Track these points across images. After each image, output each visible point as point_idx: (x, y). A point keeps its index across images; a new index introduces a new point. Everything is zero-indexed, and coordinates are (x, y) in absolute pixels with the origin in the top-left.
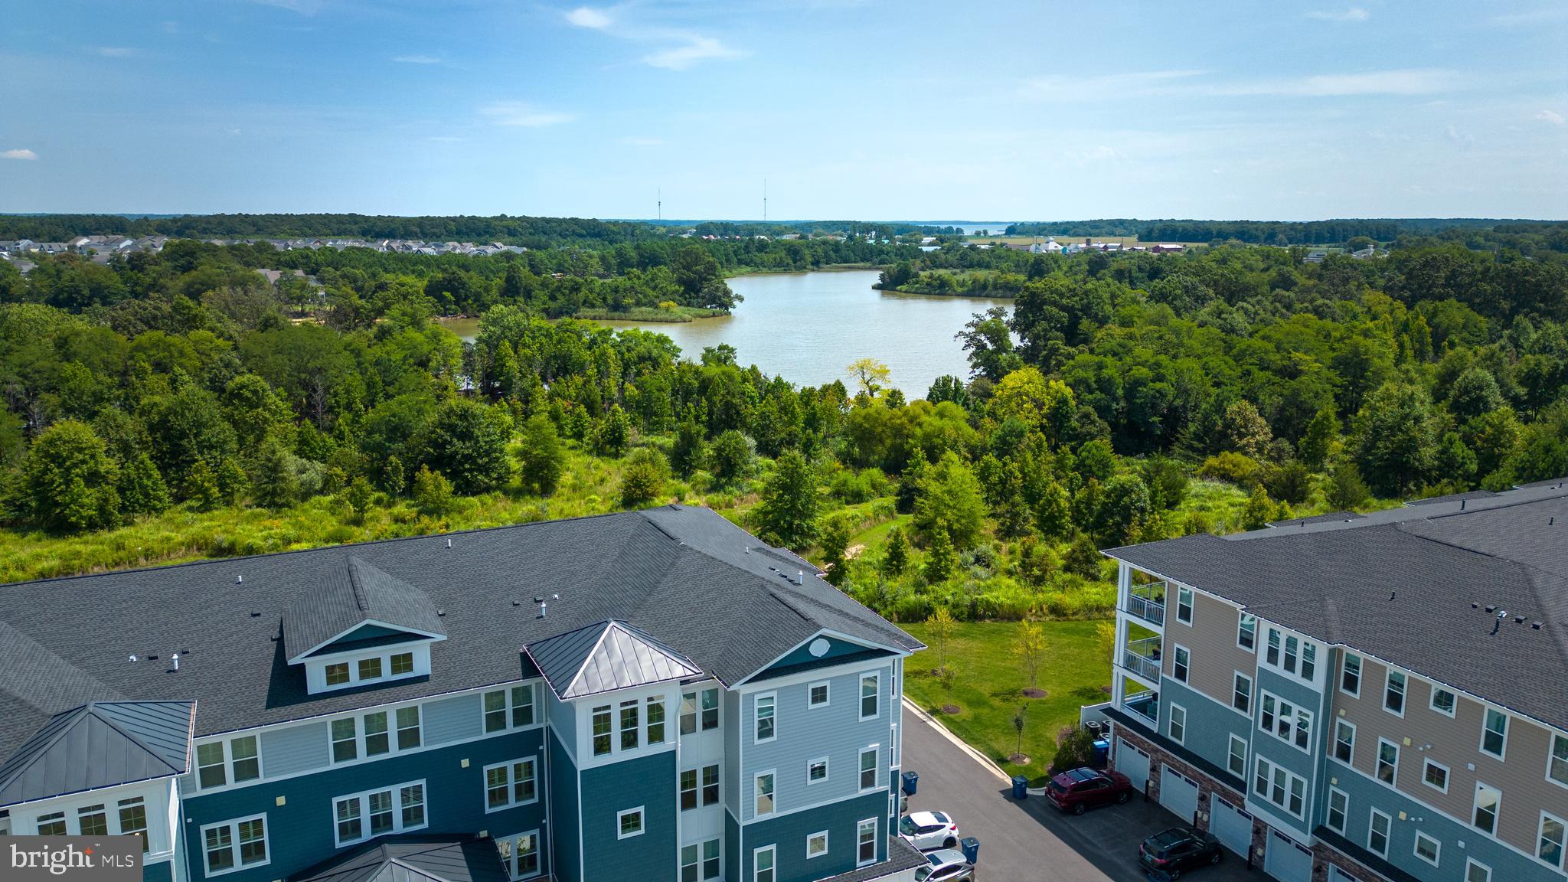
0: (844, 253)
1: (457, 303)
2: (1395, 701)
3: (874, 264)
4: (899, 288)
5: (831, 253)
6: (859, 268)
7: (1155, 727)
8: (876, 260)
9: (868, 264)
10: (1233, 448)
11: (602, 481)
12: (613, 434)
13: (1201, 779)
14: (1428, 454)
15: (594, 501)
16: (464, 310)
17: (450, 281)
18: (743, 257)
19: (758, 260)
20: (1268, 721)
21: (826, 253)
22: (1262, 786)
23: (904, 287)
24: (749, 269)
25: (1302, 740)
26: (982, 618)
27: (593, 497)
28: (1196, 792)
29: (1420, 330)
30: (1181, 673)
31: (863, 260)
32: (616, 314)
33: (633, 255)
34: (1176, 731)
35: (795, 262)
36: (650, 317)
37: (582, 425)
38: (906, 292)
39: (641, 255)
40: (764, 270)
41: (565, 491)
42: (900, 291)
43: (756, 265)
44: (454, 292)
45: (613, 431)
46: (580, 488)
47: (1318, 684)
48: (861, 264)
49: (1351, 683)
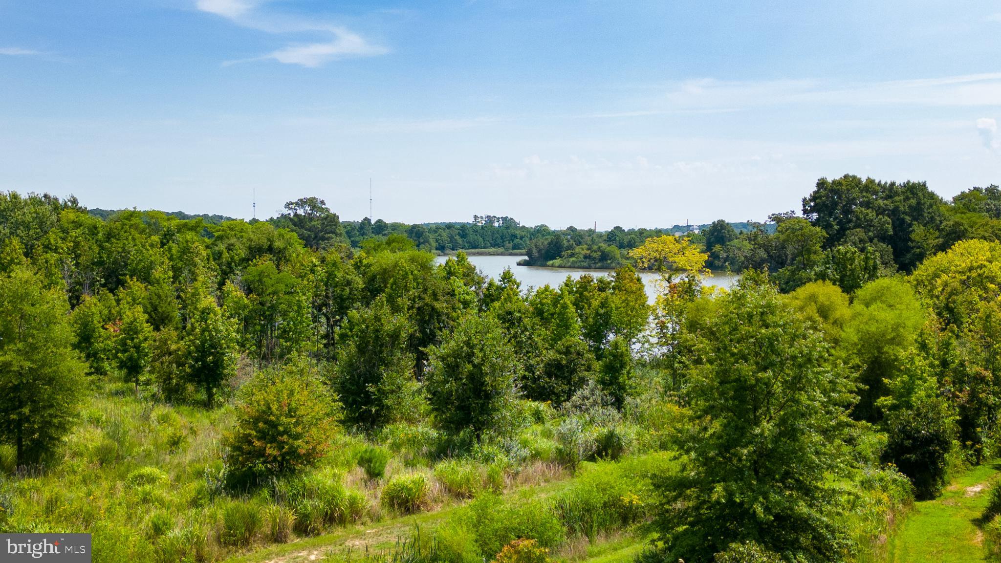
0: (472, 237)
3: (507, 249)
5: (457, 237)
6: (490, 254)
8: (510, 245)
9: (501, 250)
11: (175, 443)
12: (202, 358)
15: (152, 480)
18: (357, 239)
21: (451, 237)
23: (557, 262)
27: (147, 470)
31: (493, 246)
37: (137, 347)
38: (560, 267)
41: (81, 465)
42: (553, 266)
45: (203, 351)
46: (119, 458)
48: (492, 250)
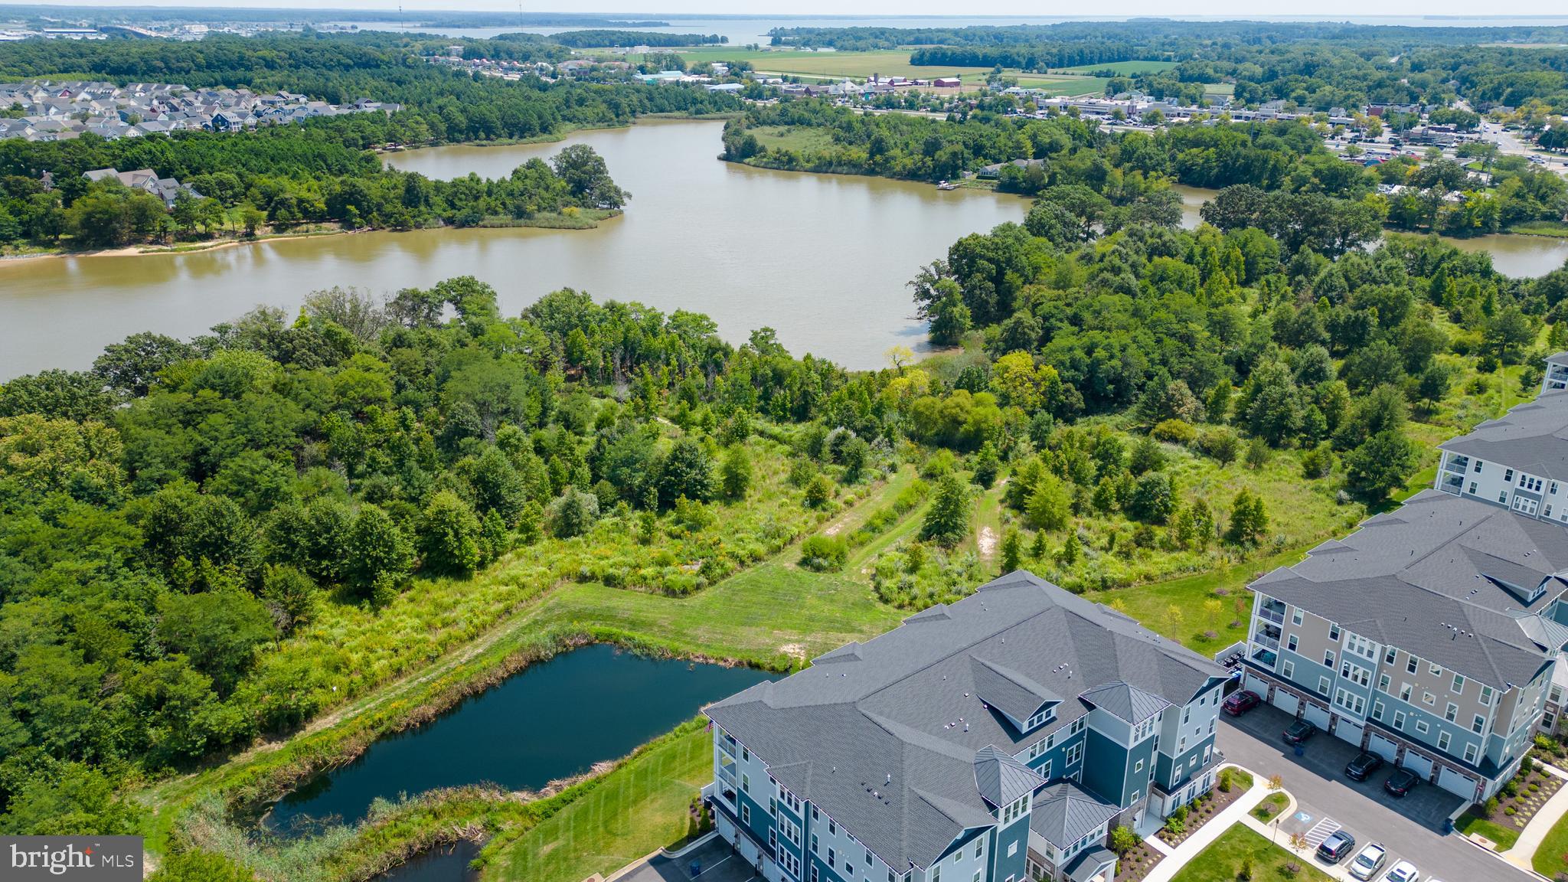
0: (659, 101)
1: (361, 216)
2: (1412, 669)
4: (747, 160)
5: (646, 101)
7: (1274, 670)
8: (692, 109)
9: (684, 114)
10: (1174, 416)
13: (1301, 695)
14: (1298, 418)
16: (369, 222)
17: (351, 194)
19: (581, 117)
20: (1346, 674)
22: (1340, 701)
23: (751, 160)
24: (573, 126)
25: (1364, 682)
26: (1109, 588)
28: (1297, 701)
29: (1237, 259)
30: (1292, 647)
31: (679, 109)
32: (522, 221)
33: (461, 119)
34: (1287, 673)
35: (617, 116)
36: (554, 223)
38: (754, 166)
39: (470, 120)
40: (589, 126)
42: (748, 164)
43: (580, 121)
44: (358, 206)
47: (1375, 659)
48: (677, 114)
49: (1390, 659)
